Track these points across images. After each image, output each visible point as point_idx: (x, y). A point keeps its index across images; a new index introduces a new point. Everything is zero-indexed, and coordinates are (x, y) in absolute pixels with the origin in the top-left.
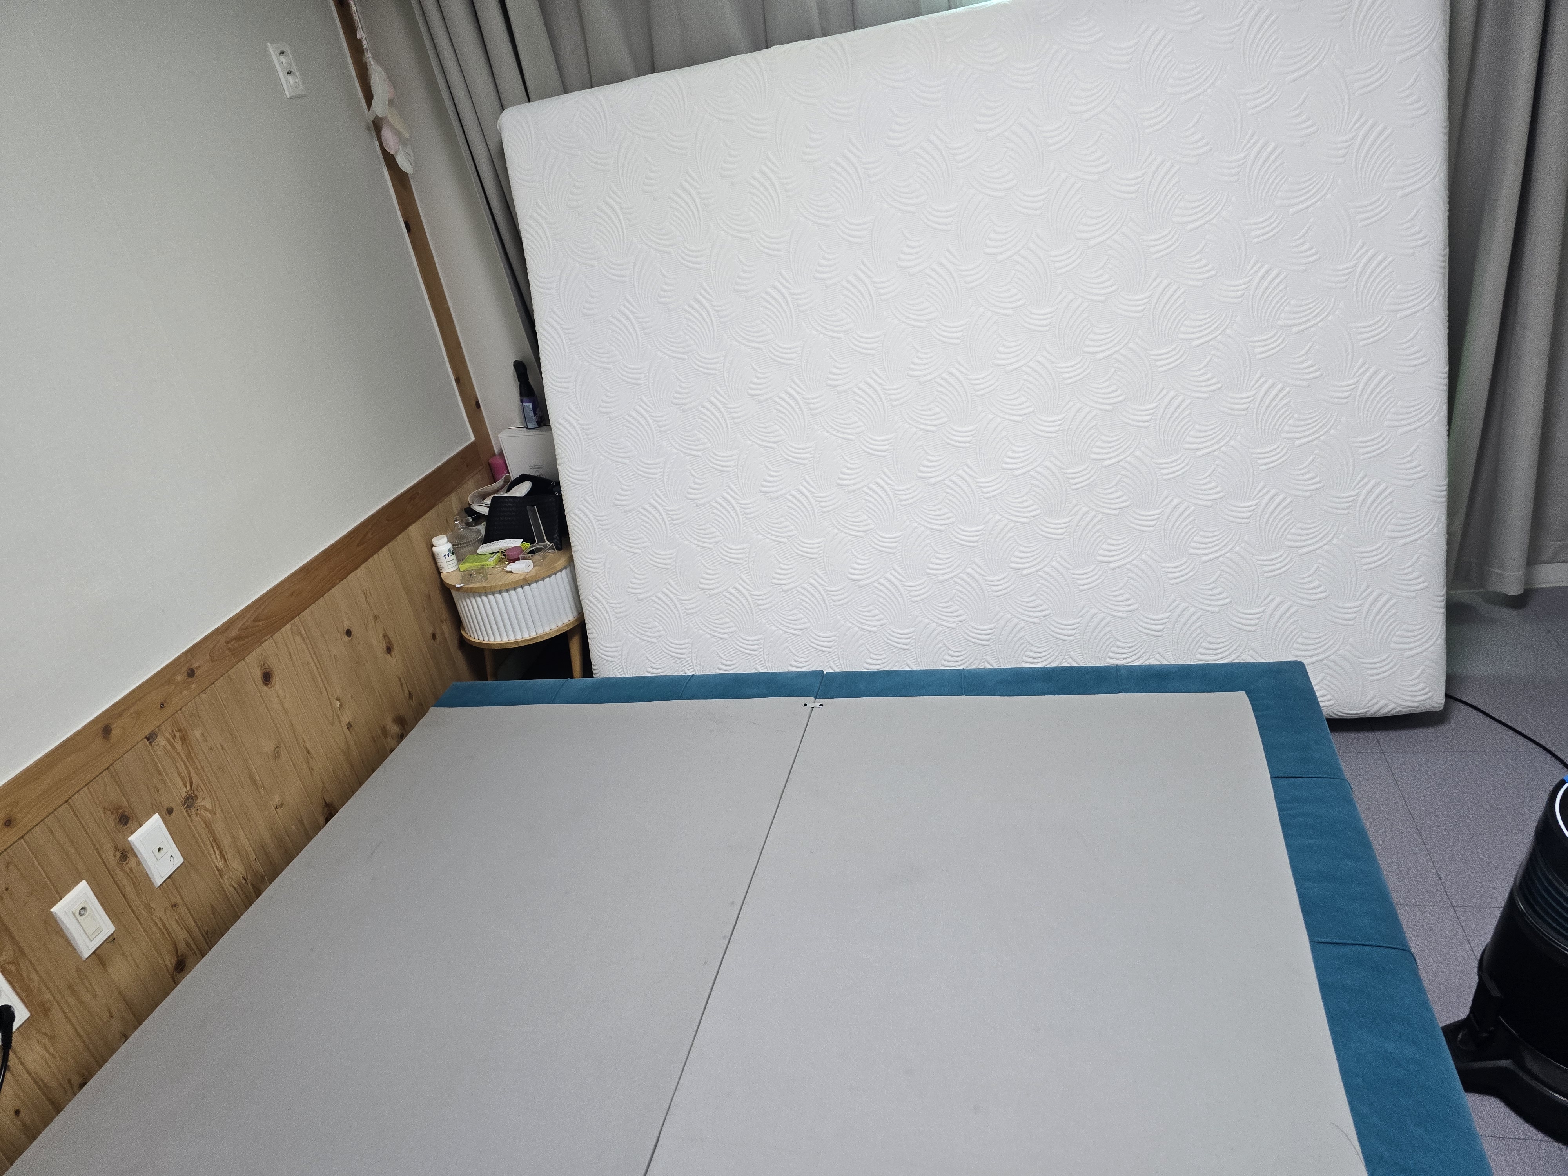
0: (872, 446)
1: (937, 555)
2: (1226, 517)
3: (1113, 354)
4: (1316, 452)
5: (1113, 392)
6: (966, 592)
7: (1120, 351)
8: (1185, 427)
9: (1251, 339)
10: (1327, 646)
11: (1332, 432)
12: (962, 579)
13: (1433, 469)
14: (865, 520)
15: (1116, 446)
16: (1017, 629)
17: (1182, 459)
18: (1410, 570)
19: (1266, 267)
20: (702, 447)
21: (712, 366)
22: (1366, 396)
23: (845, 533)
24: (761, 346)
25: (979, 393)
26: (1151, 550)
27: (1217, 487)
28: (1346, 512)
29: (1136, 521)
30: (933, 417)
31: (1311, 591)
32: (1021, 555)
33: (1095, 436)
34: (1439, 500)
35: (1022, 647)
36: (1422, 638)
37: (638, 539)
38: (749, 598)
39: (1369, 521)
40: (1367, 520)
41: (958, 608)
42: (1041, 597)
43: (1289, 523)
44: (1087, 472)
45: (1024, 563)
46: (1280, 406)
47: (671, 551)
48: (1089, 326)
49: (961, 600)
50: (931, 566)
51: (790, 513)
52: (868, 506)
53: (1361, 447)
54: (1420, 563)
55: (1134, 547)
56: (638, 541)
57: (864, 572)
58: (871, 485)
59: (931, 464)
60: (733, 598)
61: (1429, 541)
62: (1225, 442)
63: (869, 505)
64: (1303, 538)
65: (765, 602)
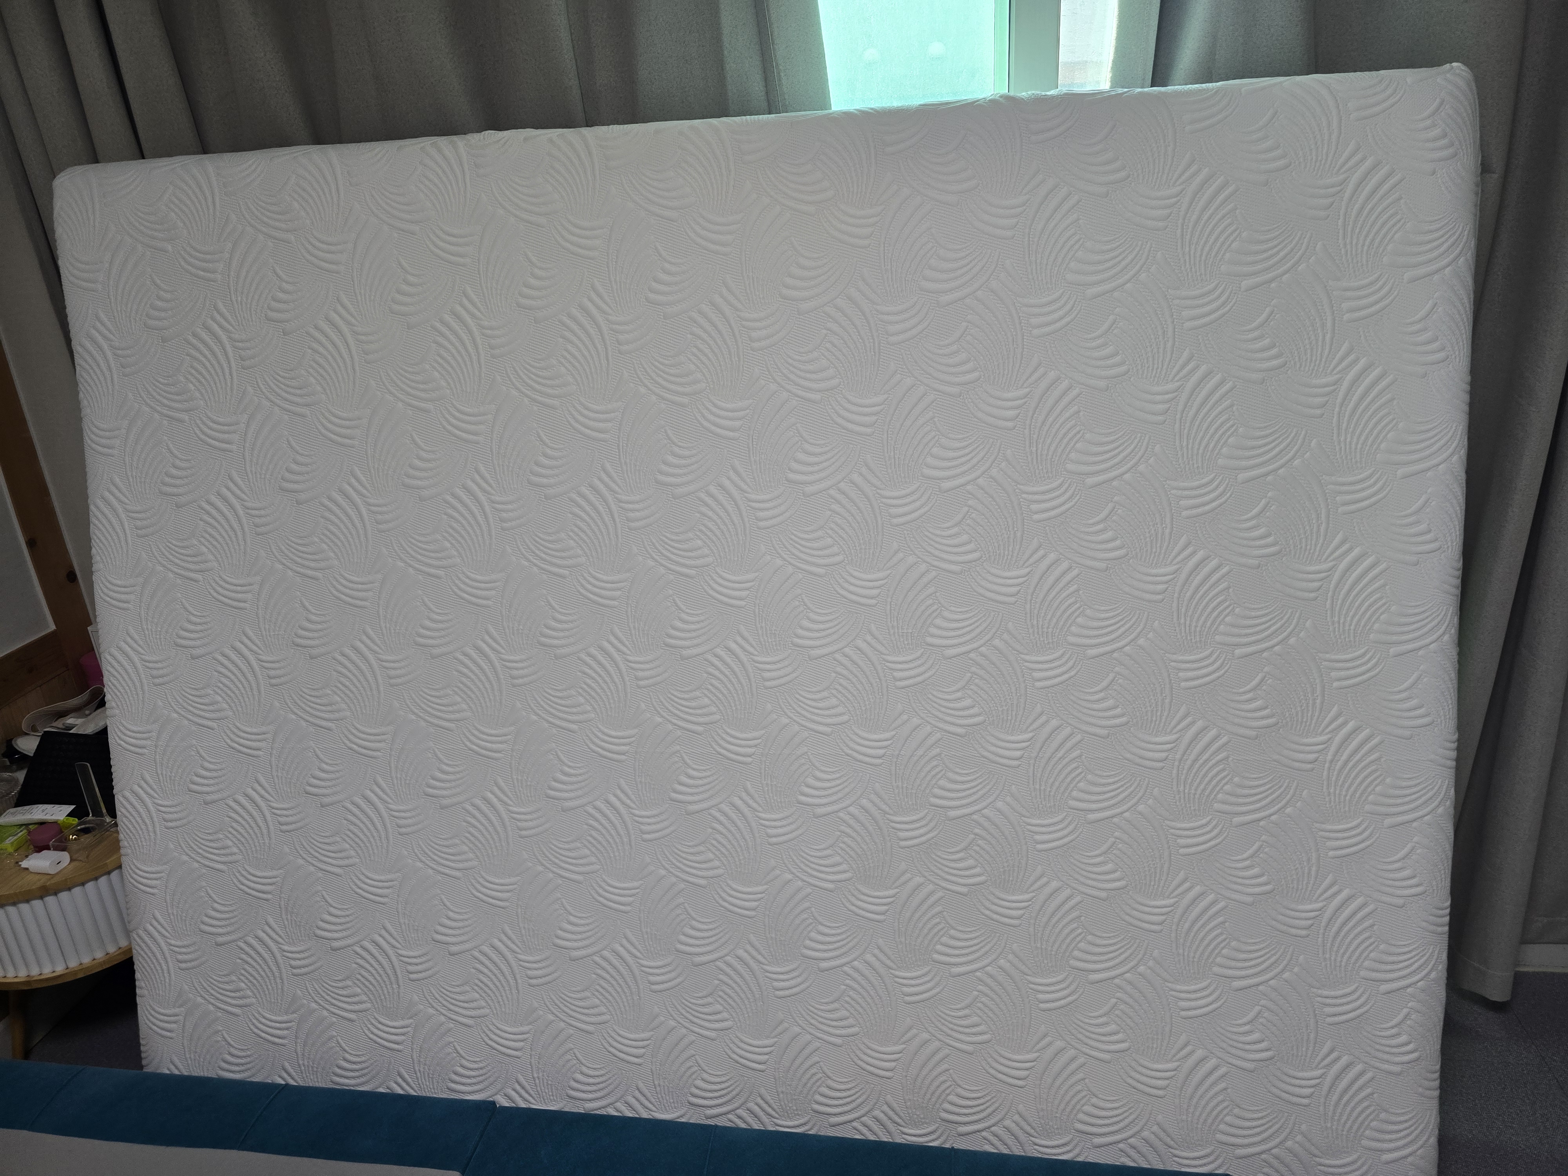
0: (603, 744)
1: (694, 923)
2: (1127, 918)
3: (970, 652)
4: (1263, 837)
5: (968, 708)
6: (734, 985)
7: (980, 649)
8: (1073, 775)
9: (1175, 657)
10: (1271, 1131)
11: (1289, 810)
12: (729, 965)
13: (1434, 883)
14: (586, 857)
15: (968, 789)
16: (807, 1051)
17: (1066, 822)
18: (1394, 1031)
19: (1200, 554)
20: (337, 715)
21: (360, 594)
22: (1340, 764)
23: (553, 872)
24: (441, 573)
25: (768, 684)
26: (1014, 953)
27: (1114, 872)
28: (1304, 932)
29: (994, 907)
30: (699, 712)
31: (1247, 1047)
32: (820, 938)
33: (937, 770)
34: (1440, 929)
35: (815, 1079)
36: (1408, 1135)
37: (223, 848)
38: (394, 959)
39: (1337, 951)
40: (1335, 949)
41: (721, 1008)
42: (846, 1005)
43: (1220, 939)
44: (924, 823)
45: (825, 951)
46: (1214, 761)
47: (275, 873)
48: (935, 607)
49: (725, 997)
50: (683, 938)
51: (470, 833)
52: (591, 836)
53: (1329, 839)
54: (1408, 1022)
55: (989, 946)
56: (222, 852)
57: (579, 937)
58: (598, 803)
59: (691, 782)
60: (368, 957)
61: (1423, 991)
62: (1130, 804)
63: (594, 833)
64: (1240, 965)
65: (419, 968)
